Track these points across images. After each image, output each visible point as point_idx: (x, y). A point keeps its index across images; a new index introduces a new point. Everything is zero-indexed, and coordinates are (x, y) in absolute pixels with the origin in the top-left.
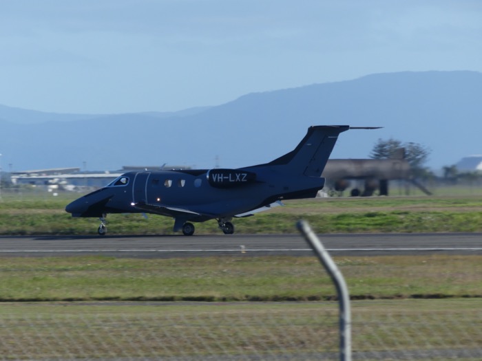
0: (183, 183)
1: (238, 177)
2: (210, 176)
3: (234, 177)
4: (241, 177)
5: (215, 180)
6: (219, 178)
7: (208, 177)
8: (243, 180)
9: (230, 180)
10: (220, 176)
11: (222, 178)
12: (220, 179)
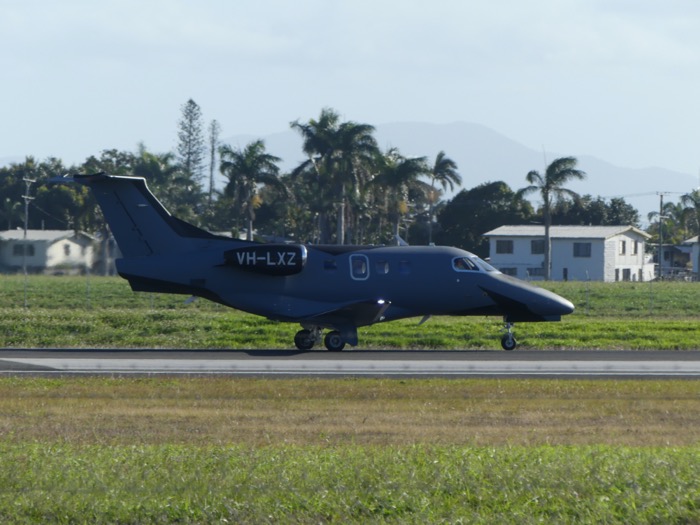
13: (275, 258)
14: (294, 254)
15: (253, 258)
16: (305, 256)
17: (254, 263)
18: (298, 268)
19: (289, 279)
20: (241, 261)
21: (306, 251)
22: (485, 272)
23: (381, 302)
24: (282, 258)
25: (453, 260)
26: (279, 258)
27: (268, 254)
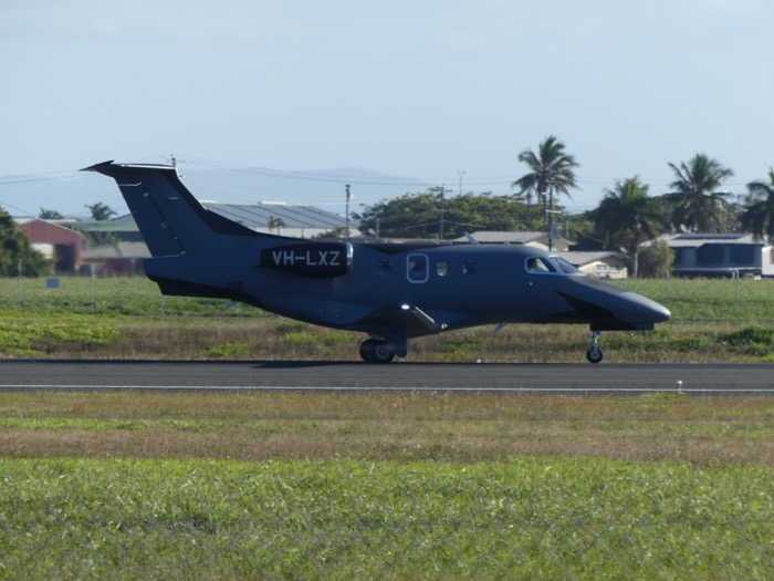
13: (315, 258)
14: (338, 253)
15: (290, 258)
16: (350, 254)
17: (292, 263)
18: (342, 268)
19: (337, 281)
20: (277, 261)
21: (352, 250)
22: (563, 274)
23: (405, 307)
24: (323, 257)
25: (526, 261)
26: (320, 258)
27: (308, 253)
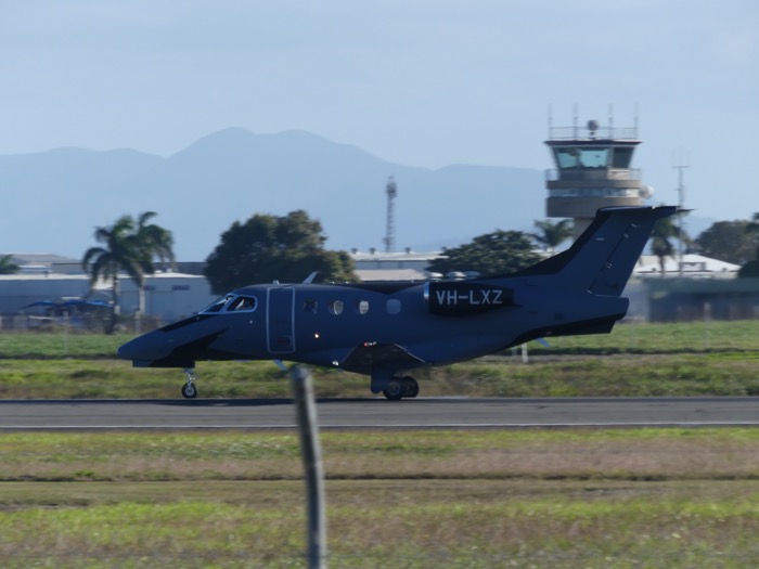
0: (364, 305)
1: (486, 296)
2: (430, 293)
3: (478, 296)
4: (492, 296)
5: (441, 301)
6: (449, 297)
7: (426, 295)
8: (494, 302)
9: (472, 302)
10: (452, 294)
11: (455, 297)
12: (452, 300)
